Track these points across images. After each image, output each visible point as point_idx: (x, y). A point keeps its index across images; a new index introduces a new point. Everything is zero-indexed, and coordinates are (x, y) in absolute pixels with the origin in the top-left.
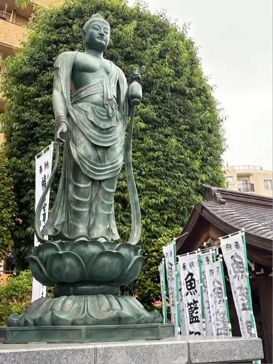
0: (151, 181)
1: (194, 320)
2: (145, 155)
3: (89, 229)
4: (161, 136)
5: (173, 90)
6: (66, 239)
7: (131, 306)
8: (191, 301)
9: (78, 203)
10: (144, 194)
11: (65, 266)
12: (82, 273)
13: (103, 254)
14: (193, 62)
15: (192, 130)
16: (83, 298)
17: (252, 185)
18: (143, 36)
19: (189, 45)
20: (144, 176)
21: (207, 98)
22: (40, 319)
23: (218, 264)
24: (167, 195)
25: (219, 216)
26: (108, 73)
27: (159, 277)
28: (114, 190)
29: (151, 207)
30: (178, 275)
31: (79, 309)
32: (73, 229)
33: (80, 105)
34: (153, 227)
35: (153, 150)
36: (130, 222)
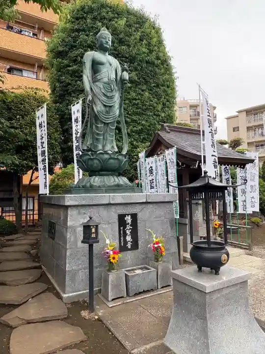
0: (134, 118)
1: (152, 187)
2: (130, 102)
3: (103, 147)
4: (140, 91)
5: (147, 62)
6: (94, 151)
7: (123, 180)
8: (151, 179)
9: (98, 134)
10: (130, 125)
11: (94, 163)
12: (102, 166)
13: (111, 158)
14: (160, 42)
15: (158, 86)
16: (102, 177)
17: (199, 112)
18: (130, 26)
19: (158, 31)
20: (129, 115)
21: (167, 65)
22: (85, 185)
23: (164, 162)
24: (142, 125)
25: (166, 139)
26: (111, 65)
27: (137, 168)
28: (115, 128)
29: (134, 132)
30: (146, 167)
31: (101, 181)
32: (96, 146)
33: (97, 83)
34: (135, 143)
35: (136, 99)
36: (123, 140)
